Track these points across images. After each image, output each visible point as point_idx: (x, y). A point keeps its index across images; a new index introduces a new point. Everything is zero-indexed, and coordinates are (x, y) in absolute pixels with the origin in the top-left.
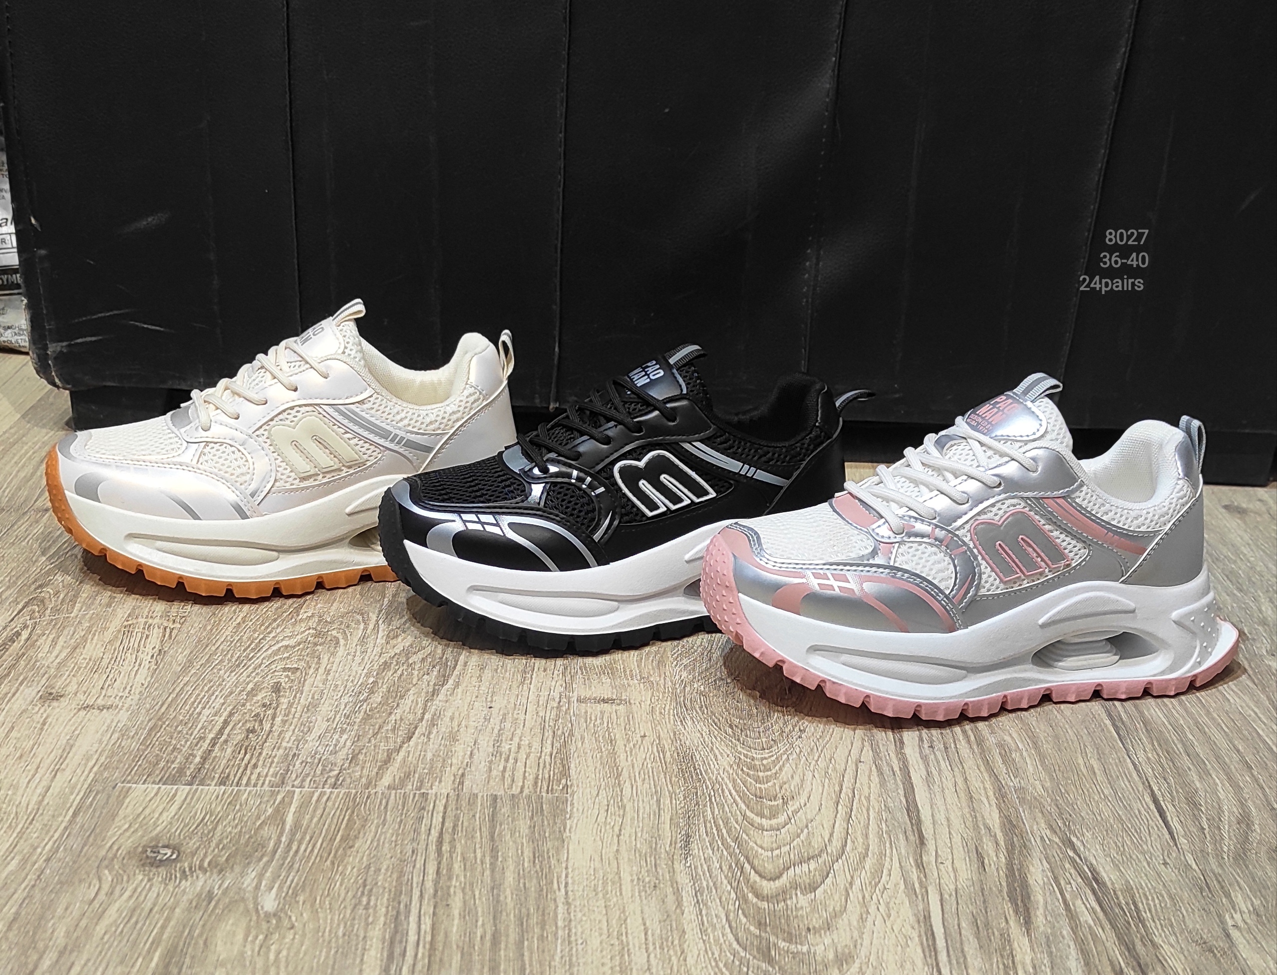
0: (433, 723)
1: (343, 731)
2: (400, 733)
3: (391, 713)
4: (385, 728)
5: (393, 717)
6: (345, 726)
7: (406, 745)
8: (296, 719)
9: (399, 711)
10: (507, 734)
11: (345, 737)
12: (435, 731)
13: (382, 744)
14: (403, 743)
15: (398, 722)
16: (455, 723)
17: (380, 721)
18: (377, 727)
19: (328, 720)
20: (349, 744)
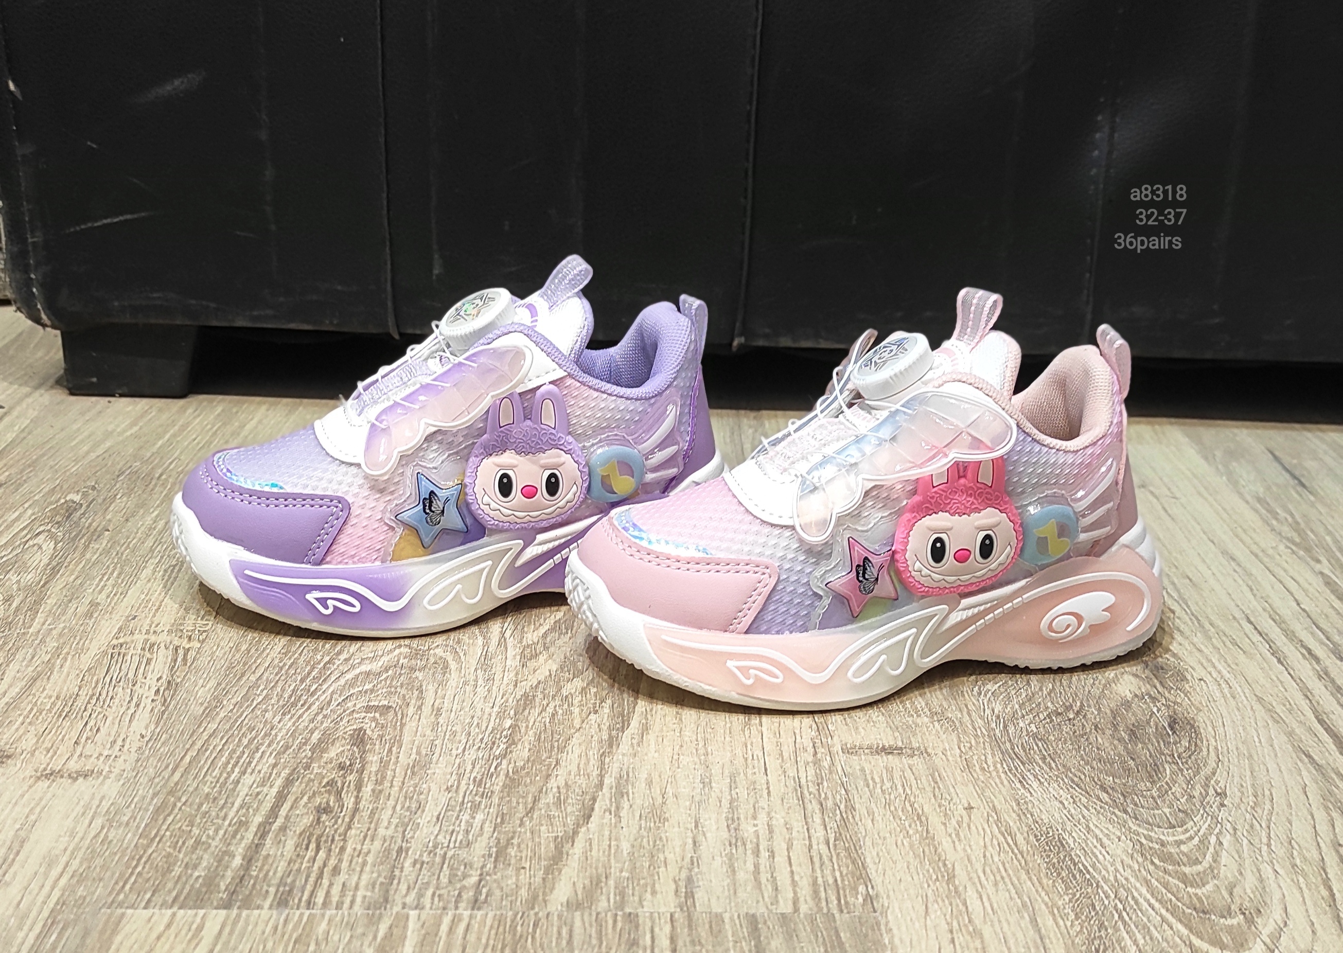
0: (620, 793)
1: (475, 807)
2: (569, 809)
3: (548, 776)
4: (543, 801)
5: (553, 783)
6: (478, 799)
7: (583, 829)
8: (396, 789)
9: (561, 771)
10: (744, 810)
11: (480, 817)
12: (626, 805)
13: (543, 828)
14: (578, 826)
15: (563, 791)
16: (656, 791)
17: (533, 789)
18: (530, 799)
19: (448, 790)
20: (488, 828)
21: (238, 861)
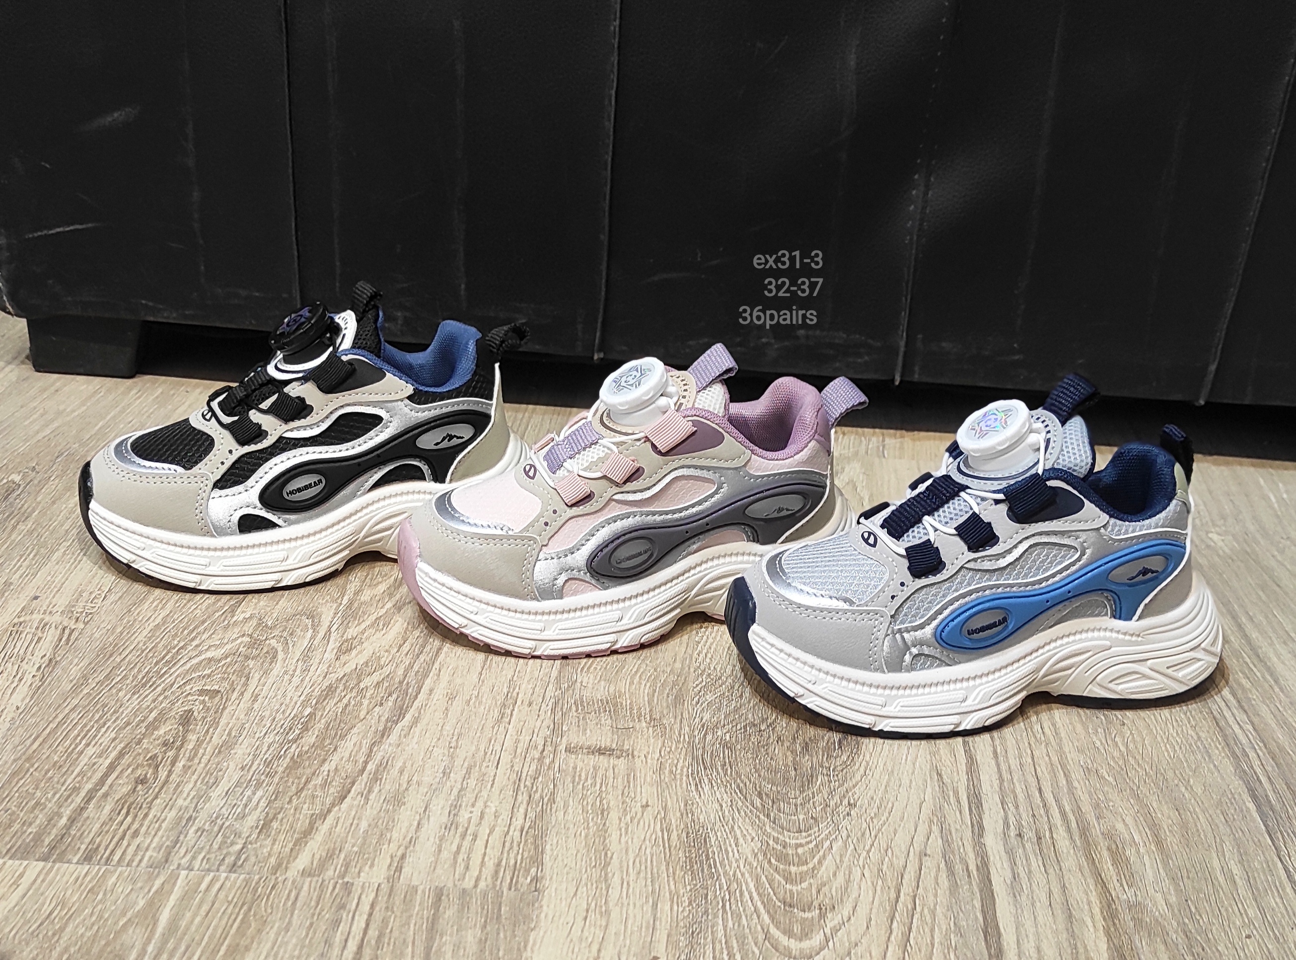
0: (376, 777)
1: (258, 785)
2: (331, 790)
3: (324, 760)
4: (313, 782)
5: (326, 766)
6: (263, 777)
8: (202, 765)
9: (335, 757)
10: (468, 797)
11: (260, 792)
12: (377, 788)
13: (305, 806)
14: (333, 805)
15: (332, 774)
16: (405, 778)
21: (64, 821)
